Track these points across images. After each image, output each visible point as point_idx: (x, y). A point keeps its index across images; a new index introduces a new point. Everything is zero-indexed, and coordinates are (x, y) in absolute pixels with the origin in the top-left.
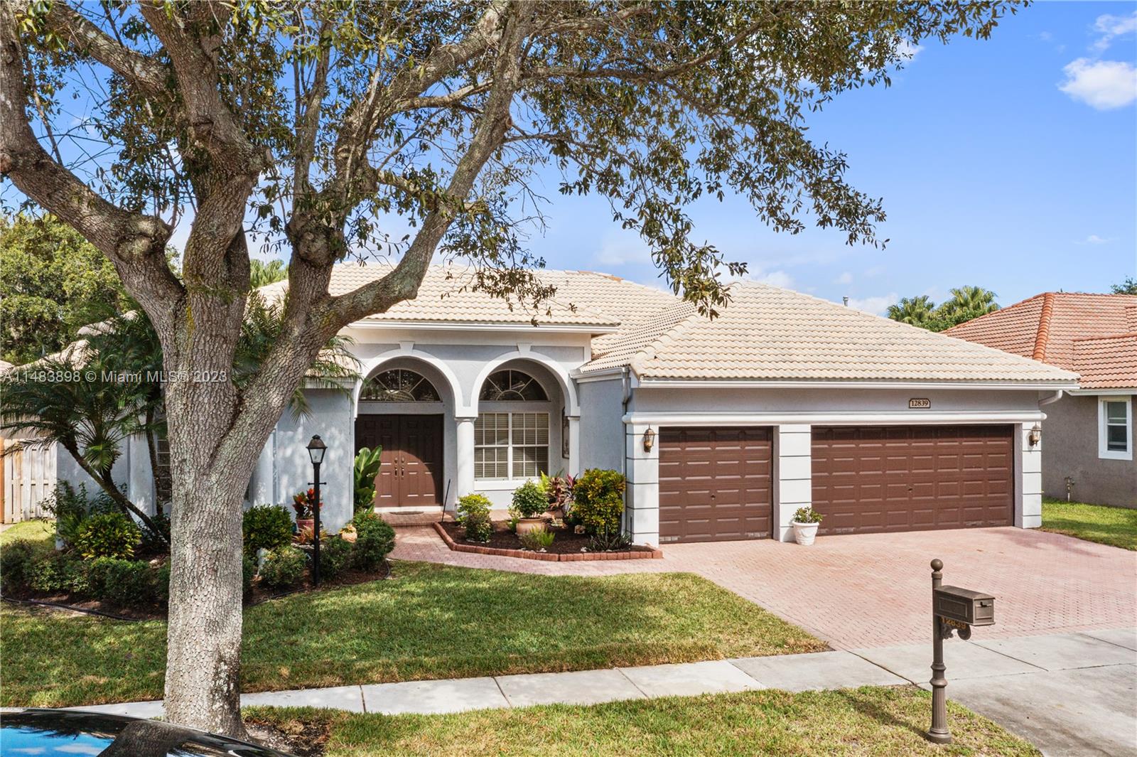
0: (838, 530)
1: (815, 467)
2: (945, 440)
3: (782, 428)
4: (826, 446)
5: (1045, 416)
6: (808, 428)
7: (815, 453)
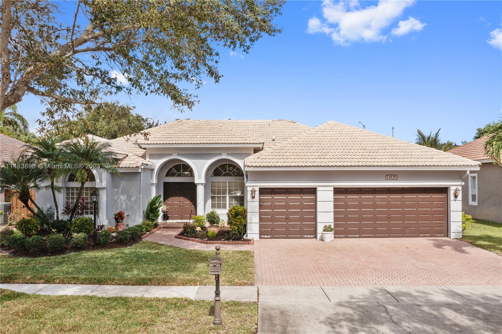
0: (350, 236)
1: (335, 207)
2: (408, 194)
3: (318, 189)
4: (344, 197)
5: (463, 183)
6: (332, 189)
7: (335, 200)
